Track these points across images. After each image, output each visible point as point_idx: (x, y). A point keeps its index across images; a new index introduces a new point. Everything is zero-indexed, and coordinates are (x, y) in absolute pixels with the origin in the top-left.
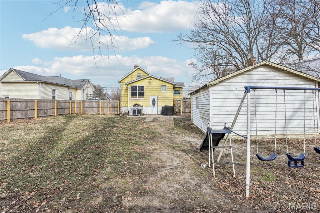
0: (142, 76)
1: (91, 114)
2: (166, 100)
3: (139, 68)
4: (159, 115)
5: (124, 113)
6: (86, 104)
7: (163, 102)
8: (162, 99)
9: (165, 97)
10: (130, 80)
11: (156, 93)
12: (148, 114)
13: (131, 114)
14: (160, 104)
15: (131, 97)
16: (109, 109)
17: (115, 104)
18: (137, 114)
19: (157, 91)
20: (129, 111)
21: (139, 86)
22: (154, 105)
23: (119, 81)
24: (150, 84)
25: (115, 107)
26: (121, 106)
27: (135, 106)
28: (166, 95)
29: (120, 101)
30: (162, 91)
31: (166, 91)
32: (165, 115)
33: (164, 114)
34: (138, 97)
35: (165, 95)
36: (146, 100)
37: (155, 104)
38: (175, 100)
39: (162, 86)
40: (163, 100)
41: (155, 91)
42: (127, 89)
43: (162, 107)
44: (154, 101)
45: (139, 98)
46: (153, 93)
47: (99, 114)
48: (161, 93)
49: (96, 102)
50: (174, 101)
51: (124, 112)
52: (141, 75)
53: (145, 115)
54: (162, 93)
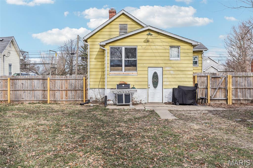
0: (129, 30)
1: (30, 103)
2: (179, 76)
3: (123, 14)
4: (165, 103)
5: (94, 101)
6: (19, 82)
7: (173, 80)
8: (172, 72)
9: (177, 69)
10: (107, 37)
11: (160, 62)
12: (143, 102)
13: (111, 102)
14: (168, 83)
15: (111, 70)
16: (64, 93)
17: (78, 84)
18: (124, 103)
19: (163, 58)
20: (106, 97)
21: (126, 49)
22: (155, 84)
23: (85, 39)
24: (148, 44)
25: (77, 89)
26: (89, 87)
27: (120, 86)
28: (180, 65)
29: (86, 77)
30: (172, 59)
31: (179, 59)
32: (180, 104)
33: (177, 103)
34: (125, 70)
35: (178, 65)
36: (139, 76)
37: (157, 82)
38: (196, 75)
39: (172, 47)
40: (173, 76)
41: (158, 58)
42: (102, 53)
43: (173, 89)
44: (155, 76)
45: (127, 72)
46: (154, 62)
47: (45, 102)
48: (169, 62)
49: (40, 79)
50: (194, 77)
51: (94, 99)
52: (128, 26)
53: (138, 104)
54: (172, 62)
